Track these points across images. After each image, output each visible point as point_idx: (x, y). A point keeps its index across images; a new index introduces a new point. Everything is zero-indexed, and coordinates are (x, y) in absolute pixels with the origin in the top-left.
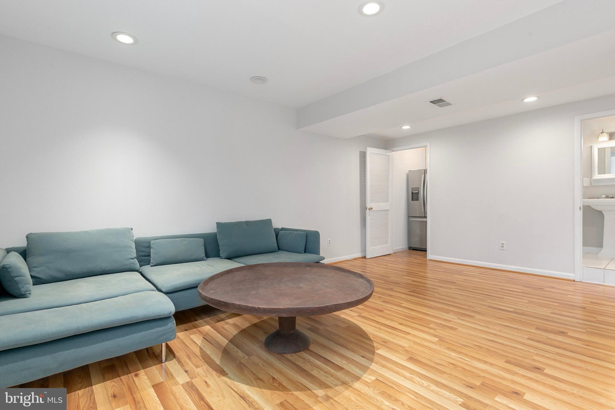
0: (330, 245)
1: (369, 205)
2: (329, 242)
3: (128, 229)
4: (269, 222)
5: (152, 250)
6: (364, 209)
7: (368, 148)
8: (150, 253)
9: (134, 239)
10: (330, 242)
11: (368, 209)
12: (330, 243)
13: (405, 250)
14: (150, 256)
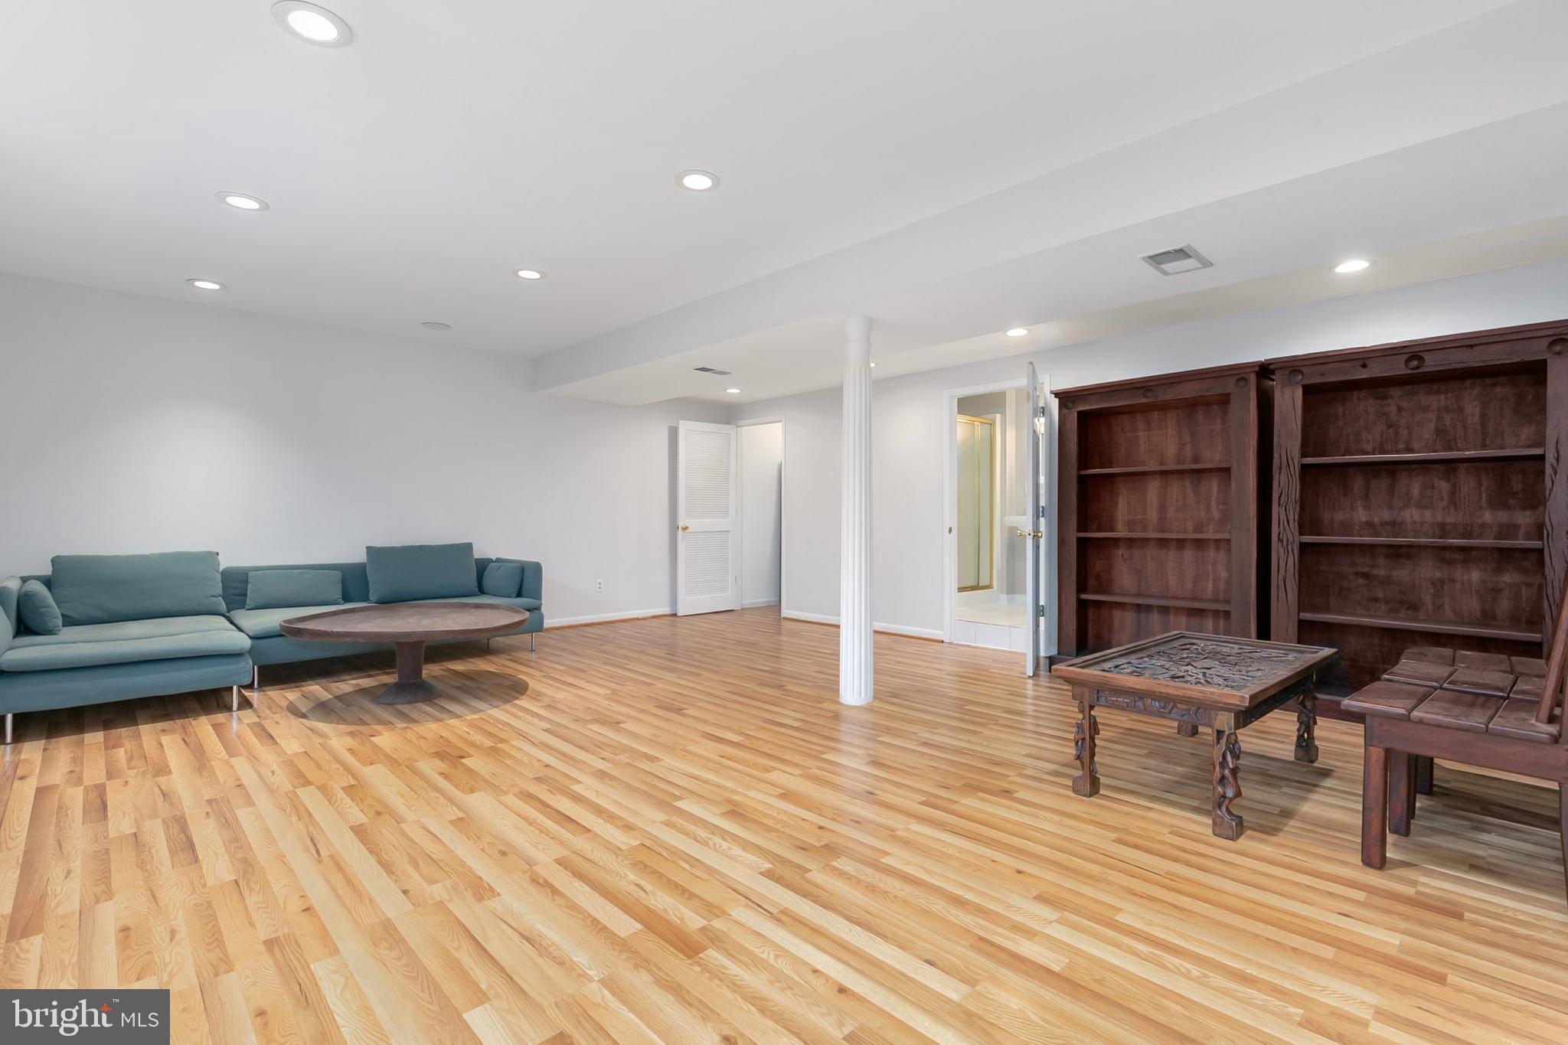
0: (601, 590)
1: (682, 522)
2: (598, 586)
3: (211, 553)
4: (468, 547)
5: (249, 585)
6: (674, 528)
7: (680, 422)
8: (247, 590)
9: (221, 568)
10: (602, 586)
11: (680, 528)
12: (600, 588)
13: (772, 604)
14: (246, 595)
